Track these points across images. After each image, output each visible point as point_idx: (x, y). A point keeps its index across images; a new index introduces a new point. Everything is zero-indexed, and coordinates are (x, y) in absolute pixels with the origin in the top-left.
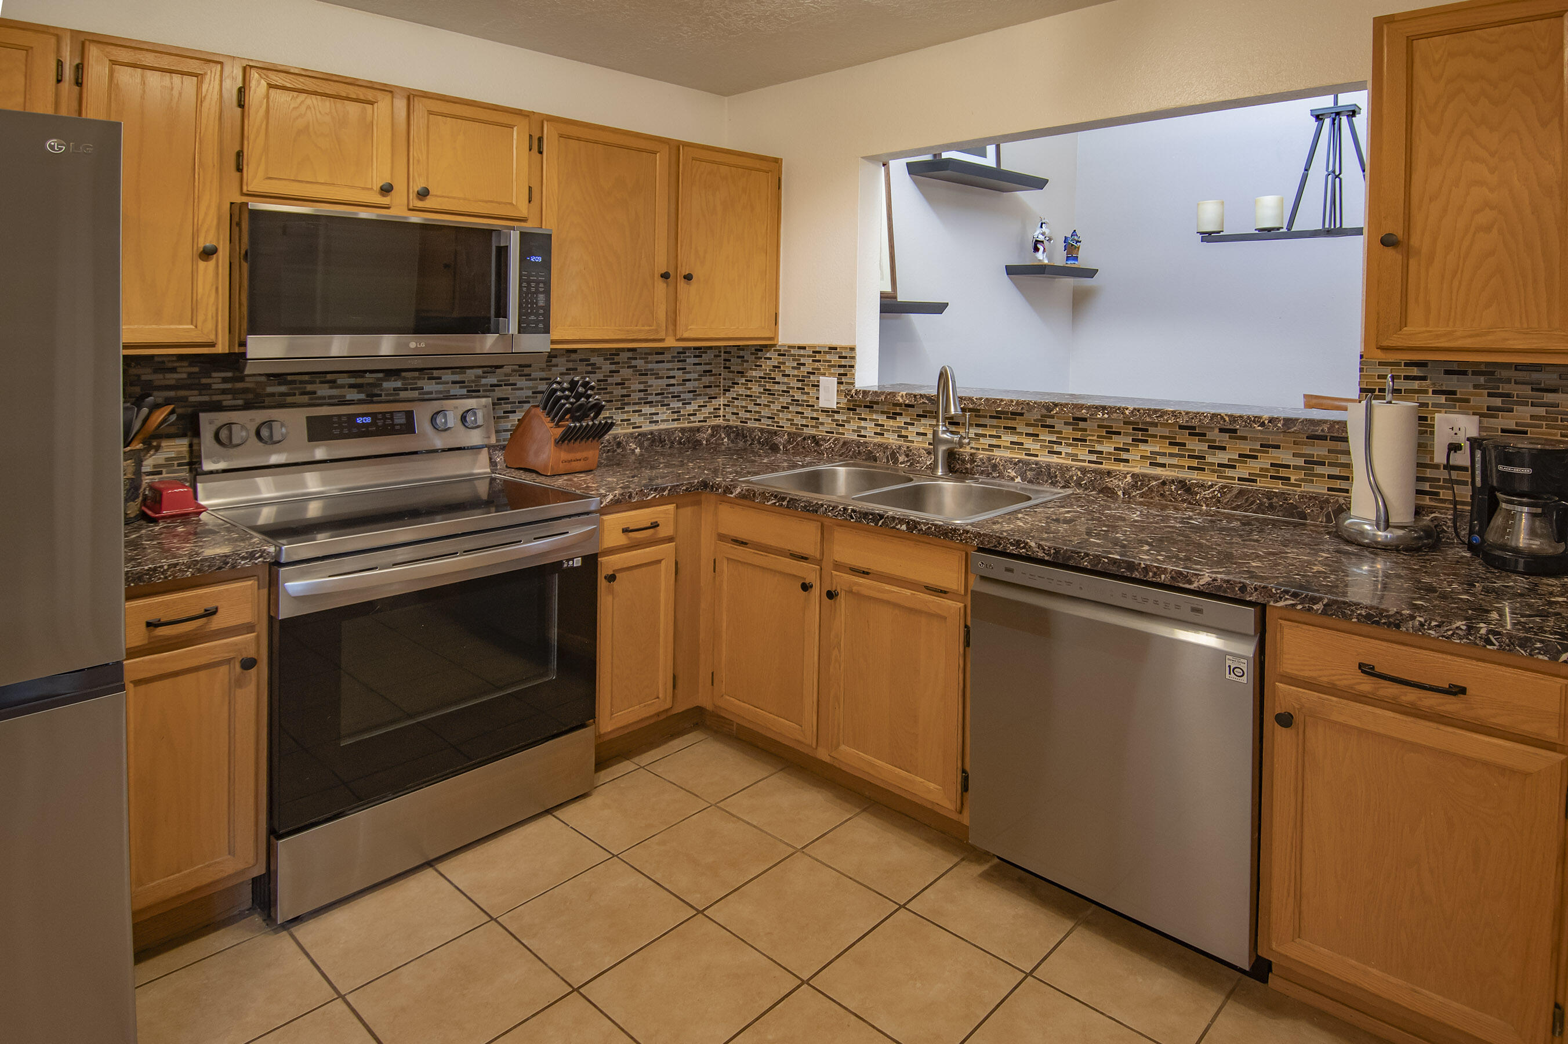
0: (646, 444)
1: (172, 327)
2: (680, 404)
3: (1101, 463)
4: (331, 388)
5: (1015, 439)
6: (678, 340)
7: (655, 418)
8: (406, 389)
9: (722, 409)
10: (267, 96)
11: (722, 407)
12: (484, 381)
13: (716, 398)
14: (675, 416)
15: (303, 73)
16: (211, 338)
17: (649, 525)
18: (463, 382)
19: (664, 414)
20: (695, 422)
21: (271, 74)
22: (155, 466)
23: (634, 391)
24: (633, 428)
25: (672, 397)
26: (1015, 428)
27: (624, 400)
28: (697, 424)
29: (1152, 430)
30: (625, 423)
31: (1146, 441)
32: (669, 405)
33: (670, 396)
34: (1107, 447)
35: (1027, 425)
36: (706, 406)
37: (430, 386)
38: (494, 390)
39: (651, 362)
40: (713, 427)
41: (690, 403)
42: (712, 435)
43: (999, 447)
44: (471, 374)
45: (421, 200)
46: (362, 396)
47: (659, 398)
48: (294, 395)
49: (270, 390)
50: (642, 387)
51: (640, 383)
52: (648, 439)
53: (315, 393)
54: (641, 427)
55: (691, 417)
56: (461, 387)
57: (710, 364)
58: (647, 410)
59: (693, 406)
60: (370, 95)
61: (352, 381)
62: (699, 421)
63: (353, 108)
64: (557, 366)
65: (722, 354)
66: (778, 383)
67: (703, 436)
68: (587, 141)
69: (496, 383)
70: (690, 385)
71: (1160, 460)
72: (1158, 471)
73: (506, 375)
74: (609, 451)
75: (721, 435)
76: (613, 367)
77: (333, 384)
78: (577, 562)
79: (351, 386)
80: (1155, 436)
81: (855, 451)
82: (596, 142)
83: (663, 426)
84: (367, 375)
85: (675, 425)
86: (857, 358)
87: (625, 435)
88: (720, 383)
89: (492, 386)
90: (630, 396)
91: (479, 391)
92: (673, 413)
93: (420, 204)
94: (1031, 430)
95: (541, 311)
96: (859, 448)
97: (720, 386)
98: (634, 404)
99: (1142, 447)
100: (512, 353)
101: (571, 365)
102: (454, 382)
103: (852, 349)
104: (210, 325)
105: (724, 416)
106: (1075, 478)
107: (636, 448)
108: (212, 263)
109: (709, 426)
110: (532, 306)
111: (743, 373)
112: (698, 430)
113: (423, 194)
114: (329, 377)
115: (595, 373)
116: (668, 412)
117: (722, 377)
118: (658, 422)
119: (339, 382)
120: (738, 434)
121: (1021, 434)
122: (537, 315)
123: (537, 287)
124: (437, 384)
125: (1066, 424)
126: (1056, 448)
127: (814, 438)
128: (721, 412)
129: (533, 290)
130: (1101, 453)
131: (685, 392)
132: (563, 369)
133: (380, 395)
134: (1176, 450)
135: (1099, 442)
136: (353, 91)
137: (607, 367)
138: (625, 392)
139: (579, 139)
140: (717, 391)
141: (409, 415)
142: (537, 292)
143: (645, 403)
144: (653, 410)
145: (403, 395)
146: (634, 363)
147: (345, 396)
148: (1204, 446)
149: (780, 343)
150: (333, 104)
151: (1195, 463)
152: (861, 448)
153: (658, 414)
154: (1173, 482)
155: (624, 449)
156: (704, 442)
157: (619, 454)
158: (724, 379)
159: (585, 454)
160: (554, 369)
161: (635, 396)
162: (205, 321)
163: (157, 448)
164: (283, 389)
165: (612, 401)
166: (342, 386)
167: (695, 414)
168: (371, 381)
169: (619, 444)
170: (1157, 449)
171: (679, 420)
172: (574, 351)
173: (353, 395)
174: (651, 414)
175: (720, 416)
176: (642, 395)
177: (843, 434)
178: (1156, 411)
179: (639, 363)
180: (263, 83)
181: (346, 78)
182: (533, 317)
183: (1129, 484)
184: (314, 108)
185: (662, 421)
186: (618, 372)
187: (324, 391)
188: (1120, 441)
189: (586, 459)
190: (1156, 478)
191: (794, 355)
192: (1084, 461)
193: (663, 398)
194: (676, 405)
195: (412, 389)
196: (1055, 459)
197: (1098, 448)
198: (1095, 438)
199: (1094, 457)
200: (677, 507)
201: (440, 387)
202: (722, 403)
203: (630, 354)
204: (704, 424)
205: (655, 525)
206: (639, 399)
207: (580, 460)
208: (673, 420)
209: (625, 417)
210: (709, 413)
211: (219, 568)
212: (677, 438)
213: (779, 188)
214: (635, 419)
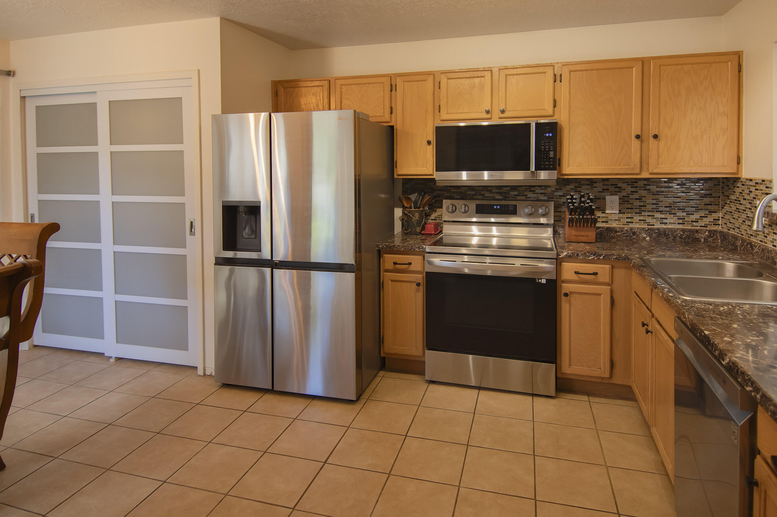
0: (654, 235)
1: (421, 169)
2: (685, 214)
4: (490, 193)
6: (651, 174)
7: (665, 221)
8: (520, 195)
9: (721, 220)
10: (447, 84)
11: (720, 219)
12: (556, 194)
13: (716, 212)
14: (681, 221)
15: (460, 71)
16: (431, 173)
17: (592, 273)
18: (546, 193)
19: (674, 219)
20: (698, 226)
21: (448, 74)
22: (435, 217)
23: (649, 204)
24: (648, 225)
25: (678, 209)
27: (642, 209)
28: (699, 228)
30: (642, 222)
32: (676, 214)
33: (677, 208)
36: (707, 217)
37: (530, 195)
38: (561, 198)
39: (662, 187)
40: (710, 231)
41: (693, 214)
42: (710, 236)
44: (549, 190)
45: (503, 114)
46: (501, 197)
47: (668, 209)
48: (477, 195)
49: (469, 193)
50: (654, 202)
51: (652, 199)
52: (655, 233)
53: (484, 195)
54: (654, 225)
55: (694, 223)
56: (544, 196)
57: (711, 190)
58: (658, 215)
59: (696, 216)
60: (482, 74)
61: (498, 191)
62: (700, 226)
63: (477, 80)
64: (596, 187)
65: (721, 183)
66: (741, 204)
67: (702, 237)
68: (586, 72)
69: (562, 194)
70: (692, 203)
73: (567, 191)
74: (627, 236)
75: (717, 237)
76: (634, 189)
77: (491, 191)
78: (544, 281)
79: (498, 193)
81: (766, 256)
82: (591, 71)
83: (670, 226)
85: (681, 226)
86: (774, 188)
87: (638, 228)
88: (719, 202)
89: (560, 196)
90: (645, 206)
91: (553, 198)
92: (678, 219)
93: (502, 115)
95: (552, 160)
96: (768, 254)
97: (719, 205)
98: (648, 211)
100: (537, 180)
101: (605, 187)
102: (541, 193)
103: (771, 181)
104: (431, 168)
105: (722, 225)
107: (647, 237)
109: (707, 230)
110: (547, 157)
111: (728, 196)
112: (697, 231)
113: (503, 112)
114: (489, 188)
115: (621, 192)
116: (675, 218)
117: (721, 199)
118: (667, 223)
119: (493, 191)
120: (724, 236)
122: (549, 162)
123: (549, 148)
124: (533, 193)
127: (750, 243)
128: (720, 222)
129: (547, 150)
131: (689, 207)
132: (601, 190)
133: (509, 197)
136: (476, 74)
137: (629, 189)
138: (642, 204)
139: (581, 72)
140: (717, 208)
141: (515, 206)
142: (550, 151)
143: (656, 211)
144: (663, 216)
145: (518, 198)
146: (648, 187)
147: (495, 197)
149: (743, 177)
150: (469, 80)
152: (769, 254)
153: (667, 219)
155: (638, 236)
156: (703, 240)
157: (634, 239)
158: (722, 200)
159: (586, 233)
160: (595, 189)
161: (650, 207)
162: (429, 167)
163: (436, 211)
164: (473, 193)
165: (633, 209)
166: (494, 193)
167: (698, 222)
168: (505, 191)
169: (634, 233)
171: (684, 224)
172: (607, 180)
173: (498, 197)
174: (661, 218)
175: (719, 225)
176: (654, 206)
177: (766, 243)
179: (653, 188)
180: (445, 78)
181: (475, 69)
182: (547, 163)
184: (463, 84)
185: (669, 223)
186: (637, 192)
187: (487, 194)
189: (588, 236)
191: (747, 185)
193: (671, 209)
194: (681, 214)
195: (522, 196)
200: (613, 267)
201: (535, 195)
202: (721, 216)
203: (646, 182)
204: (705, 228)
205: (595, 274)
206: (652, 209)
207: (584, 236)
208: (678, 224)
209: (642, 218)
210: (709, 222)
211: (410, 250)
212: (679, 235)
213: (740, 71)
214: (649, 220)
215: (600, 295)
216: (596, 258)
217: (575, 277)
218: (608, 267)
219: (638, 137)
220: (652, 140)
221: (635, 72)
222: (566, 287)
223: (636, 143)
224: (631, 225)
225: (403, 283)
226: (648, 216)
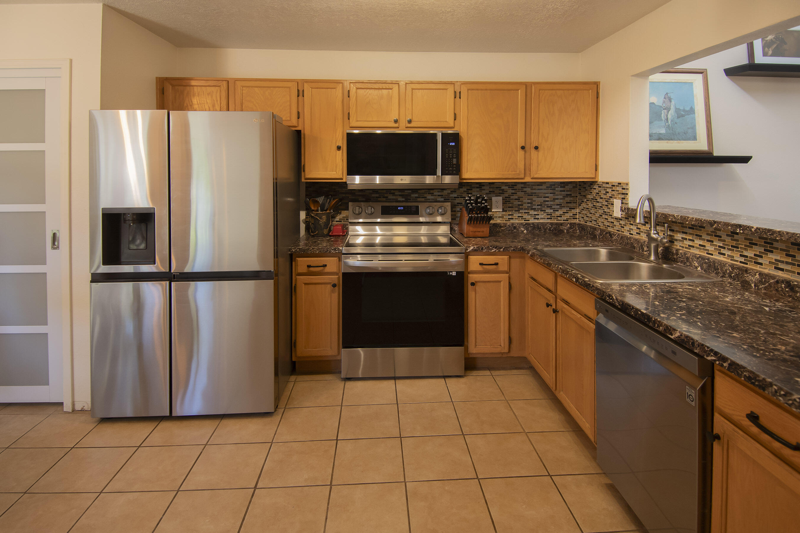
0: (530, 229)
1: (330, 173)
2: (552, 211)
3: (747, 264)
4: (393, 196)
6: (532, 178)
7: (537, 217)
8: (420, 198)
9: (578, 215)
10: (356, 92)
11: (578, 214)
12: (451, 195)
13: (574, 209)
14: (549, 217)
15: (368, 82)
16: (341, 177)
17: (494, 263)
18: (443, 196)
20: (561, 220)
21: (357, 84)
22: (340, 219)
23: (525, 203)
24: (525, 221)
25: (547, 207)
26: (701, 236)
27: (520, 207)
28: (562, 222)
29: (776, 244)
30: (520, 218)
31: (772, 252)
32: (545, 211)
33: (546, 206)
34: (750, 253)
35: (708, 234)
36: (568, 213)
37: (429, 197)
38: (456, 200)
39: (535, 189)
40: (571, 224)
41: (558, 211)
42: (570, 228)
43: (693, 247)
44: (445, 192)
45: (409, 124)
46: (404, 199)
47: (539, 207)
48: (381, 197)
49: (373, 195)
50: (529, 201)
51: (528, 199)
52: (531, 227)
53: (387, 197)
54: (529, 220)
55: (559, 218)
56: (441, 198)
57: (571, 191)
58: (532, 212)
59: (560, 212)
60: (390, 86)
61: (400, 193)
62: (563, 220)
63: (385, 92)
64: (484, 190)
65: (578, 186)
66: (598, 202)
67: (565, 228)
68: (482, 90)
69: (456, 196)
70: (557, 202)
71: (781, 266)
72: (780, 273)
73: (461, 193)
74: (509, 230)
75: (576, 228)
76: (513, 191)
77: (393, 194)
78: (454, 274)
79: (400, 195)
80: (777, 249)
82: (486, 90)
83: (541, 221)
84: (406, 191)
85: (549, 221)
86: (629, 189)
87: (518, 223)
88: (577, 201)
89: (454, 197)
90: (523, 205)
91: (449, 199)
92: (547, 215)
93: (409, 125)
94: (709, 238)
95: (455, 166)
96: (626, 241)
97: (577, 203)
98: (525, 209)
99: (770, 255)
100: (442, 183)
101: (491, 190)
102: (438, 195)
103: (627, 184)
104: (341, 172)
105: (579, 219)
106: (728, 271)
107: (525, 231)
108: (341, 151)
109: (568, 223)
110: (450, 164)
111: (585, 196)
112: (561, 224)
113: (410, 122)
114: (392, 191)
115: (504, 194)
116: (545, 214)
117: (578, 198)
118: (539, 219)
119: (396, 193)
120: (582, 228)
121: (704, 240)
122: (453, 168)
123: (453, 156)
124: (432, 196)
125: (727, 235)
126: (723, 251)
127: (609, 233)
128: (577, 216)
129: (451, 157)
130: (746, 257)
131: (555, 205)
132: (488, 192)
133: (410, 199)
134: (789, 260)
135: (746, 250)
136: (384, 86)
137: (510, 191)
138: (520, 203)
139: (477, 90)
140: (575, 205)
141: (417, 207)
142: (453, 158)
143: (531, 209)
144: (536, 213)
145: (419, 199)
146: (525, 189)
147: (398, 199)
149: (599, 181)
150: (378, 91)
152: (628, 241)
153: (539, 215)
154: (783, 282)
155: (518, 230)
156: (565, 231)
157: (514, 232)
158: (579, 199)
159: (482, 229)
160: (483, 191)
161: (526, 206)
162: (339, 171)
163: (340, 213)
164: (377, 195)
165: (513, 207)
166: (396, 195)
167: (561, 217)
168: (407, 194)
169: (515, 228)
170: (778, 258)
171: (552, 218)
172: (493, 183)
173: (400, 199)
174: (534, 215)
175: (577, 219)
176: (529, 205)
177: (624, 232)
178: (769, 230)
179: (528, 190)
180: (355, 88)
181: (383, 81)
182: (451, 169)
183: (758, 280)
184: (372, 94)
185: (541, 218)
186: (516, 193)
187: (391, 197)
188: (758, 250)
189: (483, 232)
190: (773, 277)
191: (604, 187)
192: (737, 261)
193: (542, 207)
194: (549, 211)
195: (422, 198)
196: (721, 258)
197: (745, 253)
198: (743, 246)
199: (743, 259)
200: (510, 257)
201: (433, 197)
202: (578, 212)
203: (523, 185)
204: (567, 222)
205: (496, 264)
206: (528, 207)
207: (480, 232)
208: (547, 218)
209: (520, 215)
210: (570, 216)
211: (326, 252)
212: (548, 228)
213: (598, 97)
214: (526, 216)
215: (500, 282)
216: (497, 251)
217: (480, 268)
218: (506, 257)
219: (523, 148)
220: (533, 151)
221: (520, 94)
222: (473, 278)
223: (521, 153)
224: (512, 221)
225: (317, 286)
226: (525, 213)
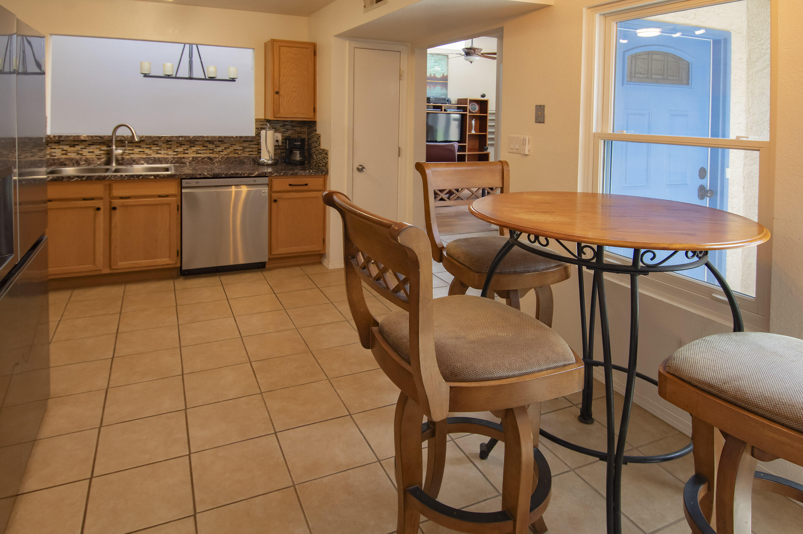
3: (178, 155)
5: (141, 150)
26: (140, 146)
29: (197, 143)
31: (194, 146)
34: (180, 149)
43: (133, 153)
71: (199, 152)
72: (199, 155)
80: (197, 145)
94: (148, 146)
99: (193, 148)
106: (170, 161)
121: (143, 148)
125: (163, 143)
126: (159, 152)
130: (178, 152)
134: (204, 148)
135: (177, 148)
148: (214, 146)
151: (211, 152)
154: (206, 158)
170: (198, 148)
183: (190, 160)
188: (185, 147)
190: (200, 157)
192: (171, 155)
196: (159, 156)
197: (176, 150)
198: (175, 147)
199: (175, 153)
